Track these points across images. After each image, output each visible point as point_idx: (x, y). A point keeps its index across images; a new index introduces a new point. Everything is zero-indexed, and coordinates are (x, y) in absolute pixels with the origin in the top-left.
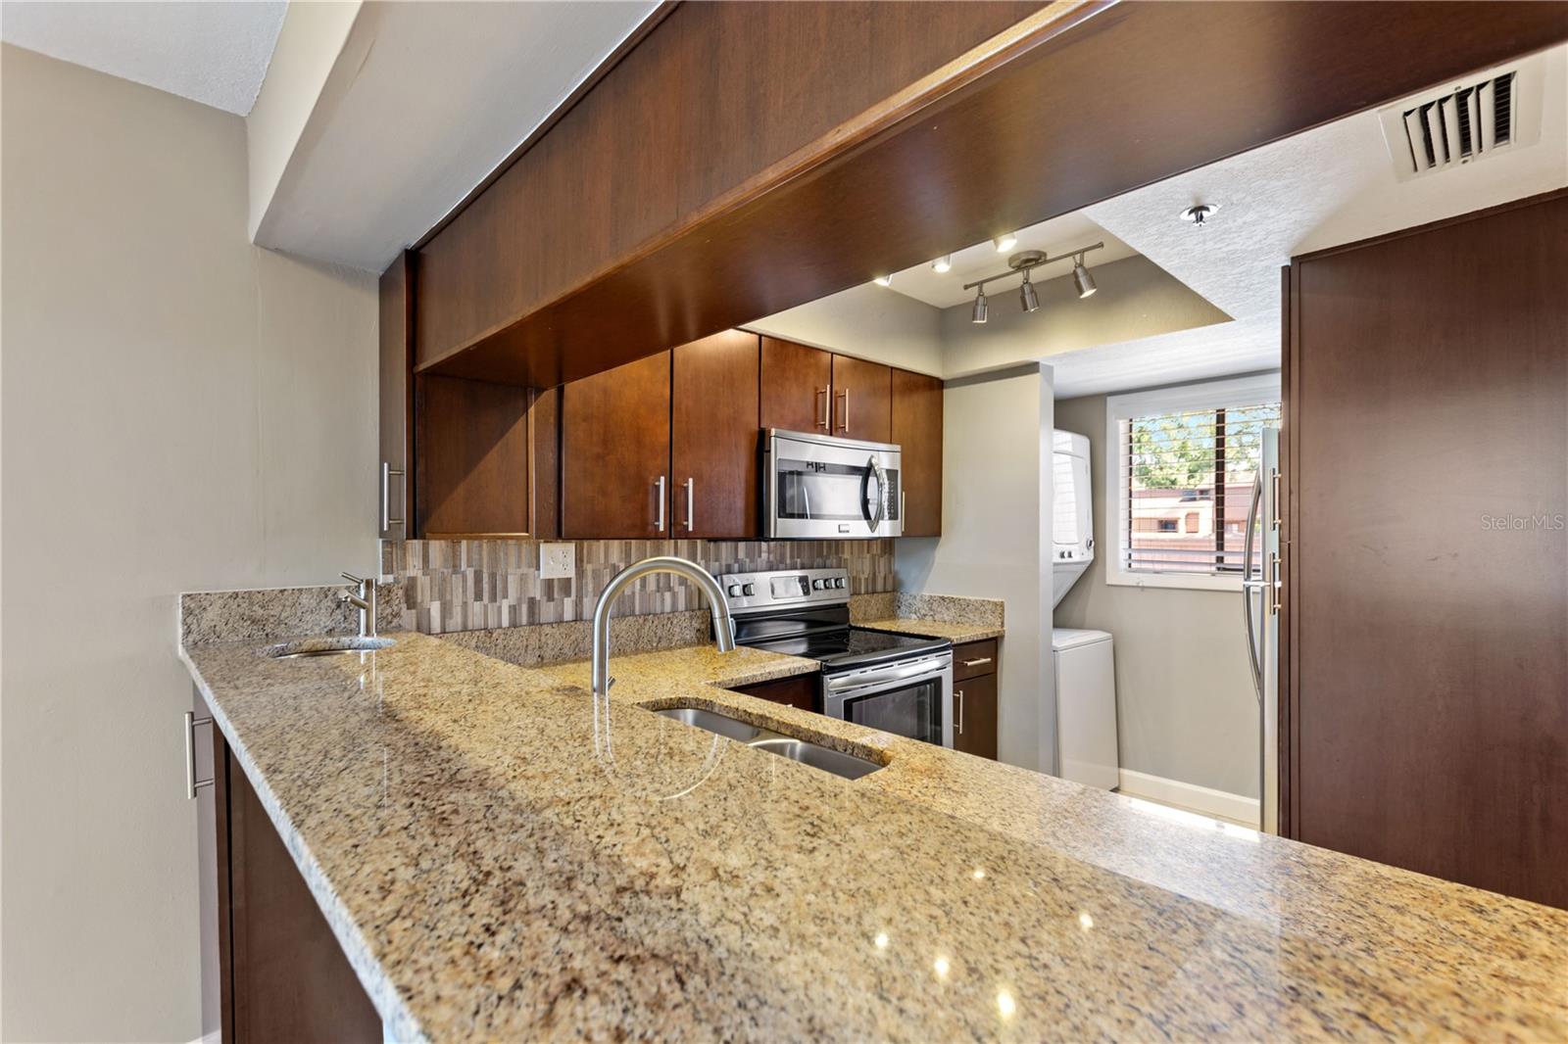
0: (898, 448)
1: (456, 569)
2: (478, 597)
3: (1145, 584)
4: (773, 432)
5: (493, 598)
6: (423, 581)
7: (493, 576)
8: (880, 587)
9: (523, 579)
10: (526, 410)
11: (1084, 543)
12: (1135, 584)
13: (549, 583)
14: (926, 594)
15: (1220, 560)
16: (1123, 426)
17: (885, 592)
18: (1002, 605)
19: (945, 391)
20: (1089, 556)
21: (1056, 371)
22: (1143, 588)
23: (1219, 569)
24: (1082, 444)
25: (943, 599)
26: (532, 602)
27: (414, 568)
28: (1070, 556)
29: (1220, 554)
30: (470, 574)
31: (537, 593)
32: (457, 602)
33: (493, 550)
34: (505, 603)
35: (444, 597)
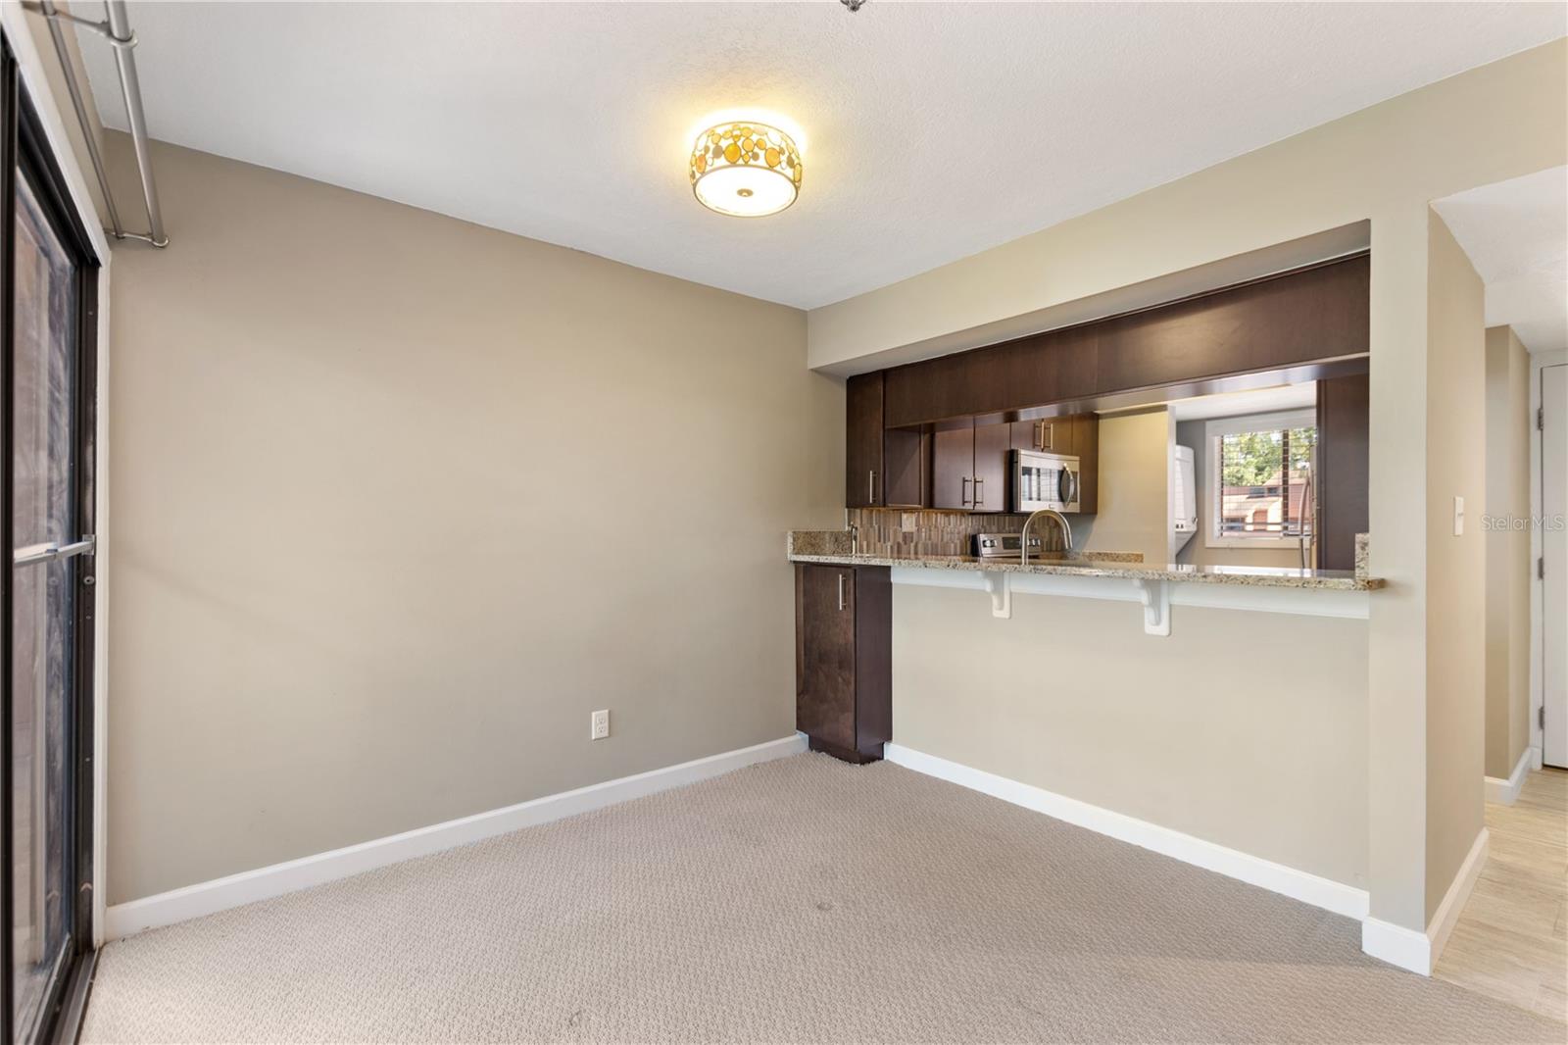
0: (1077, 458)
1: (872, 526)
2: (879, 541)
3: (1234, 546)
4: (1023, 452)
5: (885, 542)
7: (884, 529)
8: (1054, 548)
9: (895, 531)
11: (1190, 519)
12: (1225, 546)
13: (905, 534)
14: (1087, 551)
15: (1286, 528)
16: (1217, 441)
17: (1057, 550)
18: (1142, 556)
19: (1100, 421)
20: (1193, 528)
21: (1177, 409)
22: (1232, 549)
23: (1285, 535)
24: (1189, 452)
25: (1100, 554)
26: (899, 544)
27: (857, 523)
28: (1182, 527)
29: (1286, 524)
30: (876, 527)
31: (900, 540)
32: (872, 541)
33: (885, 516)
34: (889, 544)
35: (867, 539)
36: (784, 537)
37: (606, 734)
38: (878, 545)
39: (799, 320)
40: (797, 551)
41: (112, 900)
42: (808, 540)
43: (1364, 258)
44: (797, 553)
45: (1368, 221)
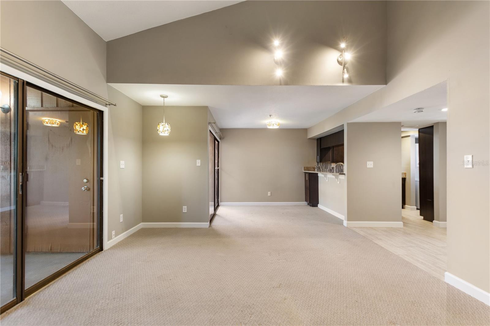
1: (323, 166)
6: (320, 167)
7: (327, 166)
9: (330, 167)
10: (330, 150)
13: (332, 167)
26: (331, 169)
27: (320, 165)
30: (325, 166)
31: (331, 168)
32: (323, 168)
33: (327, 164)
34: (328, 169)
35: (322, 168)
36: (302, 168)
37: (270, 195)
38: (325, 169)
39: (305, 131)
40: (304, 170)
41: (220, 202)
42: (306, 168)
43: (344, 130)
44: (305, 170)
45: (343, 124)
